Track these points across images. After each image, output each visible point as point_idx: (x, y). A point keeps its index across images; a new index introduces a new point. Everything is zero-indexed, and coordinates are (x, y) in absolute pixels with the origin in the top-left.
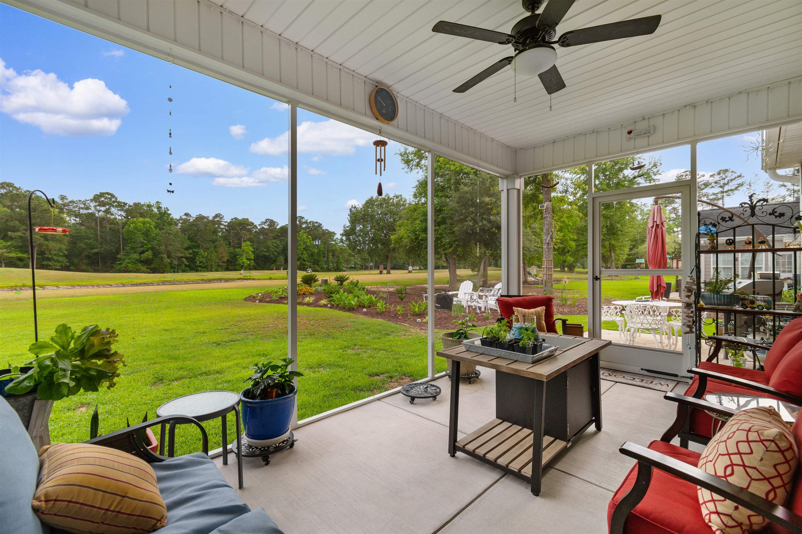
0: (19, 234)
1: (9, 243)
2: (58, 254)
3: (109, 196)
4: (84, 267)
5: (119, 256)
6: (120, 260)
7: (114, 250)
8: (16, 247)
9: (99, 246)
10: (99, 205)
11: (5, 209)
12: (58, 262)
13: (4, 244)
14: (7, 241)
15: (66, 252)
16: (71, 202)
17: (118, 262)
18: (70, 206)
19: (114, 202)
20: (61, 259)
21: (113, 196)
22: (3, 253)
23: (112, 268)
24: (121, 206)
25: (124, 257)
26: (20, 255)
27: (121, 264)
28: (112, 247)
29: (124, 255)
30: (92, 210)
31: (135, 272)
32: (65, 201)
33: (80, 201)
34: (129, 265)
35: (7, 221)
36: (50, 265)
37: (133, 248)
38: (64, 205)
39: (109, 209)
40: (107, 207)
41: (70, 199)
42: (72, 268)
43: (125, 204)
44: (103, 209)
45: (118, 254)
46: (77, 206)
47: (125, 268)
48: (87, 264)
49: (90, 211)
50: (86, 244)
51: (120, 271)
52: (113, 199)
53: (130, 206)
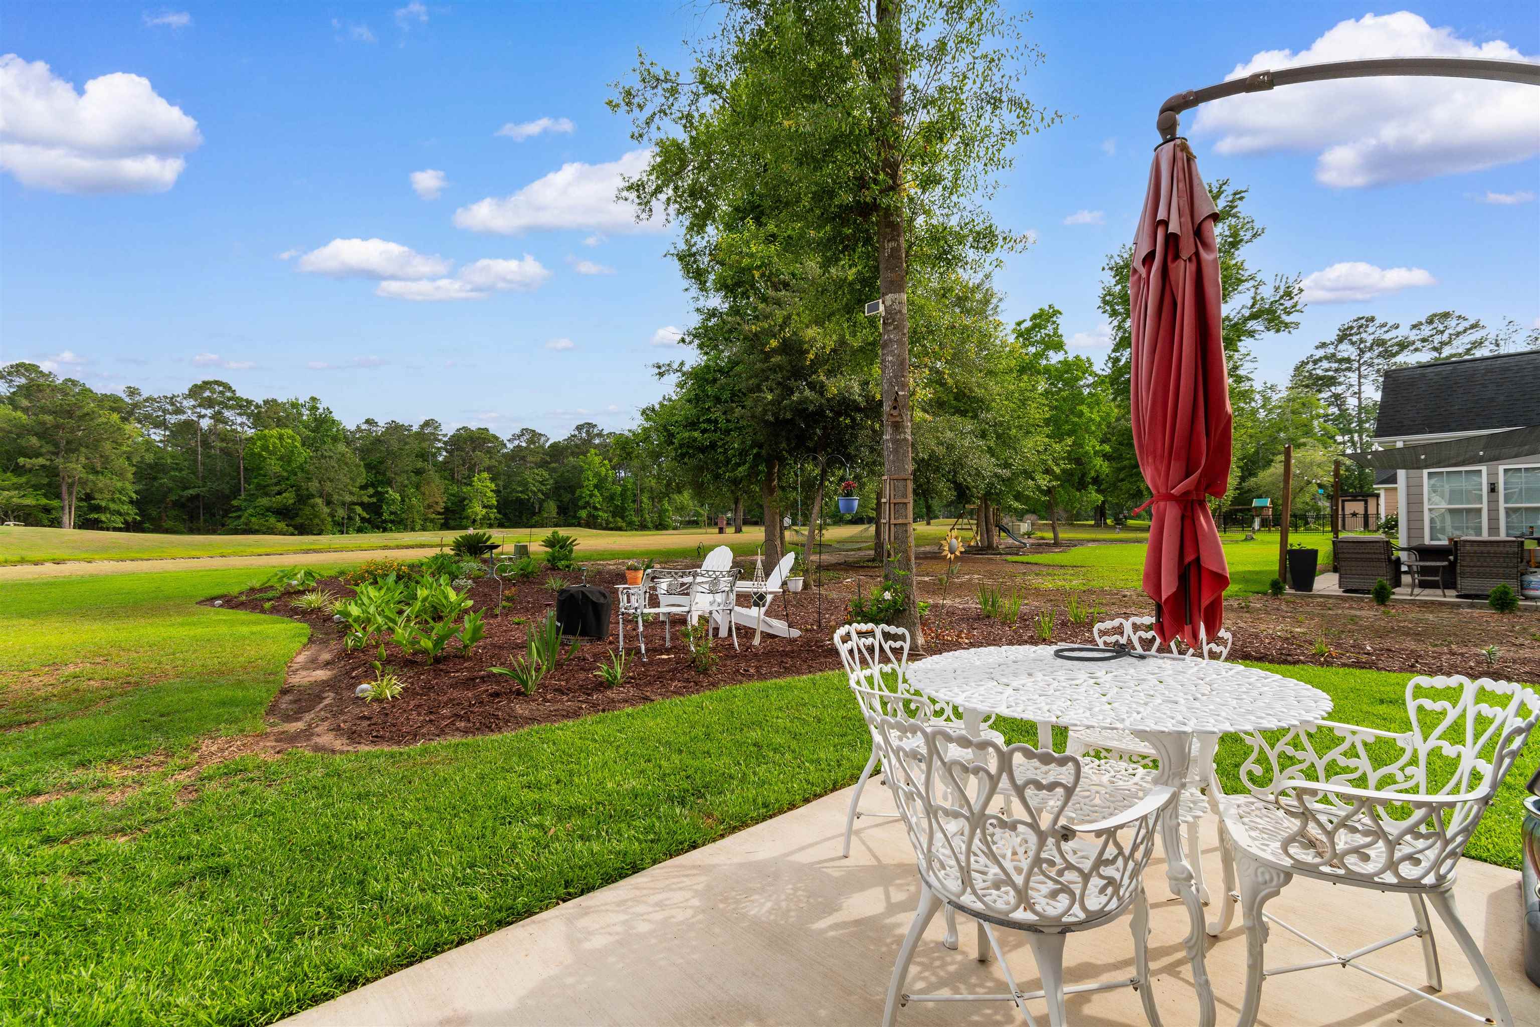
0: (41, 461)
1: (23, 480)
2: (120, 499)
3: (221, 388)
4: (169, 524)
5: (235, 503)
6: (239, 509)
7: (227, 492)
8: (36, 487)
9: (200, 483)
10: (200, 406)
11: (19, 414)
12: (120, 514)
13: (15, 480)
14: (20, 475)
15: (134, 496)
16: (146, 400)
17: (234, 514)
18: (145, 407)
19: (229, 399)
20: (126, 508)
21: (228, 388)
22: (11, 497)
23: (223, 525)
24: (243, 406)
25: (245, 504)
26: (44, 501)
27: (239, 517)
28: (224, 486)
29: (245, 500)
30: (189, 415)
31: (264, 533)
32: (137, 398)
33: (166, 397)
34: (253, 519)
35: (19, 436)
36: (102, 522)
37: (259, 487)
38: (135, 405)
39: (220, 413)
40: (217, 408)
41: (145, 395)
42: (147, 525)
43: (249, 402)
44: (209, 412)
45: (235, 498)
46: (160, 408)
47: (246, 524)
48: (176, 518)
49: (183, 417)
50: (173, 479)
51: (236, 532)
52: (229, 394)
53: (258, 406)
